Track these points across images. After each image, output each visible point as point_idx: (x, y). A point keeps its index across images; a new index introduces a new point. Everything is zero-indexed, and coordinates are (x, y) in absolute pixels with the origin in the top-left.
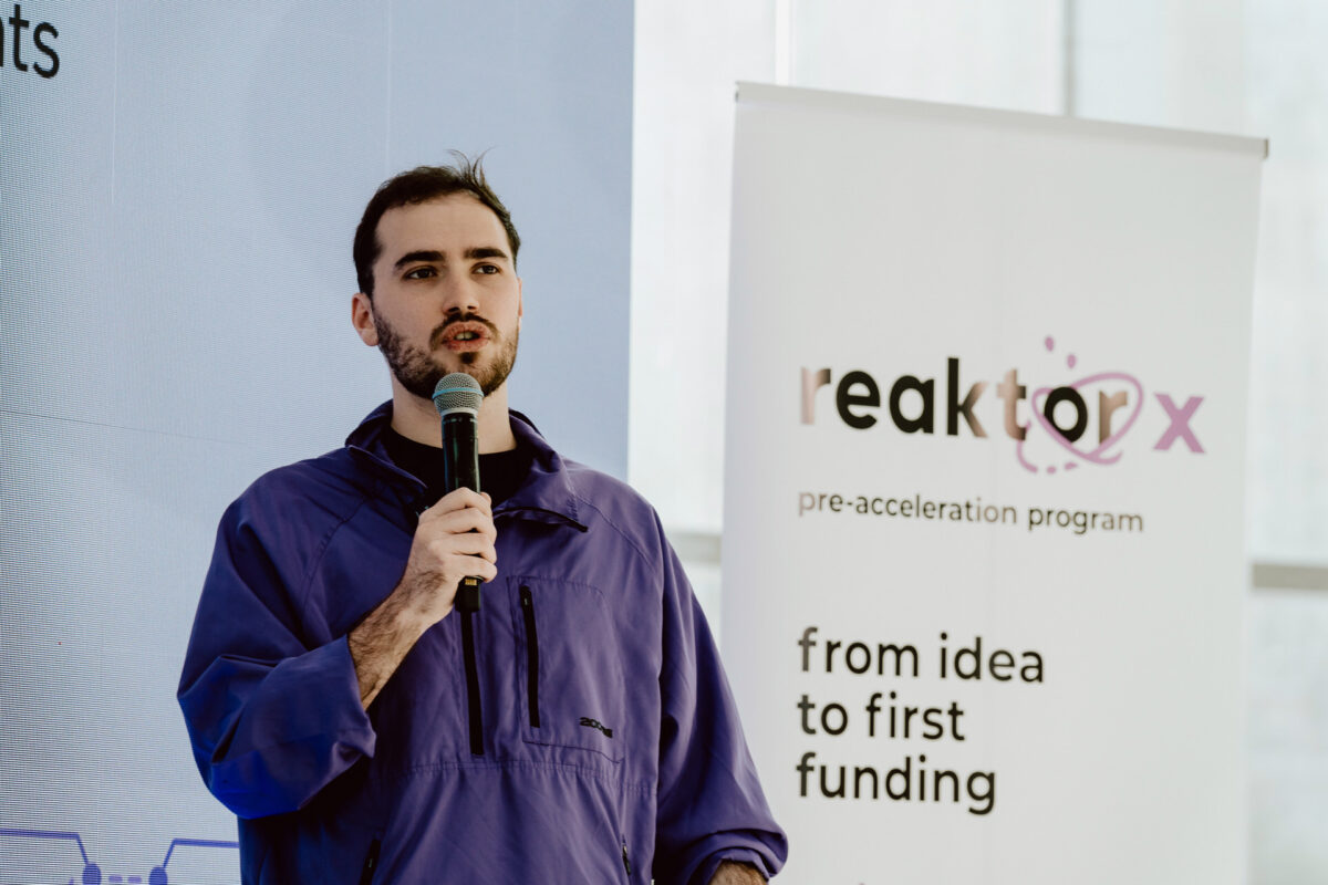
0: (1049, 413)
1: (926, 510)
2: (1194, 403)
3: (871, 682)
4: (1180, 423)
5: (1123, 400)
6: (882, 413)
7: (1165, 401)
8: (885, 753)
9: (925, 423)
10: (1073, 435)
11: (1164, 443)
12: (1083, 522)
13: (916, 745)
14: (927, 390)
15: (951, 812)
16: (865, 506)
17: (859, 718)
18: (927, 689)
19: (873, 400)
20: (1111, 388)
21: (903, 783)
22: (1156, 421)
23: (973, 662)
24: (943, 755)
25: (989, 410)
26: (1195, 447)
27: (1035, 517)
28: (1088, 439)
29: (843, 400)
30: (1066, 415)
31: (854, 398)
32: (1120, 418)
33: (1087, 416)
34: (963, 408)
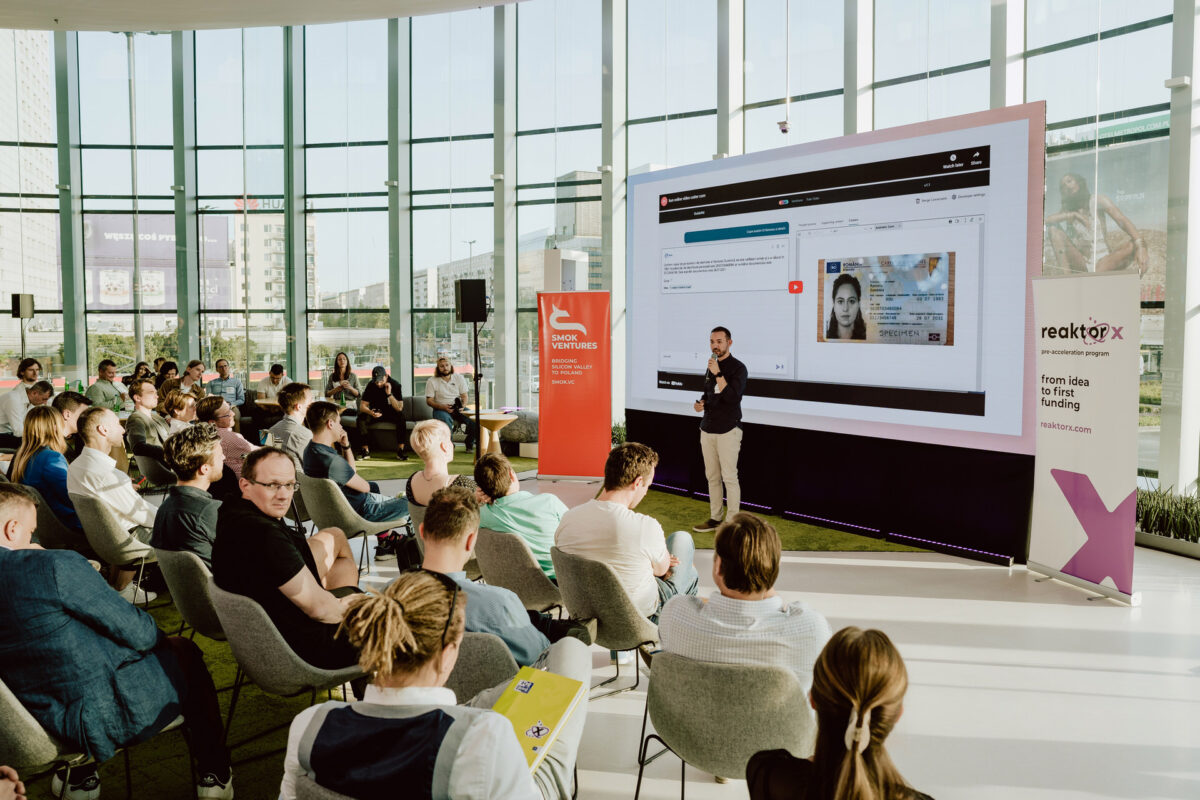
0: (1090, 333)
1: (1067, 353)
2: (1121, 328)
3: (1055, 385)
4: (1117, 333)
5: (1105, 329)
6: (1057, 335)
7: (1114, 328)
8: (1058, 398)
9: (1066, 336)
10: (1095, 337)
11: (1113, 338)
12: (1097, 354)
13: (1064, 397)
14: (1066, 330)
15: (1071, 410)
16: (1054, 352)
17: (1052, 392)
18: (1067, 387)
19: (1055, 332)
20: (1103, 327)
21: (1062, 404)
22: (1112, 333)
23: (1077, 382)
24: (1070, 399)
25: (1079, 333)
26: (1121, 338)
27: (1088, 354)
28: (1099, 338)
29: (1049, 333)
30: (1094, 333)
31: (1052, 332)
32: (1105, 332)
33: (1098, 332)
34: (1074, 333)
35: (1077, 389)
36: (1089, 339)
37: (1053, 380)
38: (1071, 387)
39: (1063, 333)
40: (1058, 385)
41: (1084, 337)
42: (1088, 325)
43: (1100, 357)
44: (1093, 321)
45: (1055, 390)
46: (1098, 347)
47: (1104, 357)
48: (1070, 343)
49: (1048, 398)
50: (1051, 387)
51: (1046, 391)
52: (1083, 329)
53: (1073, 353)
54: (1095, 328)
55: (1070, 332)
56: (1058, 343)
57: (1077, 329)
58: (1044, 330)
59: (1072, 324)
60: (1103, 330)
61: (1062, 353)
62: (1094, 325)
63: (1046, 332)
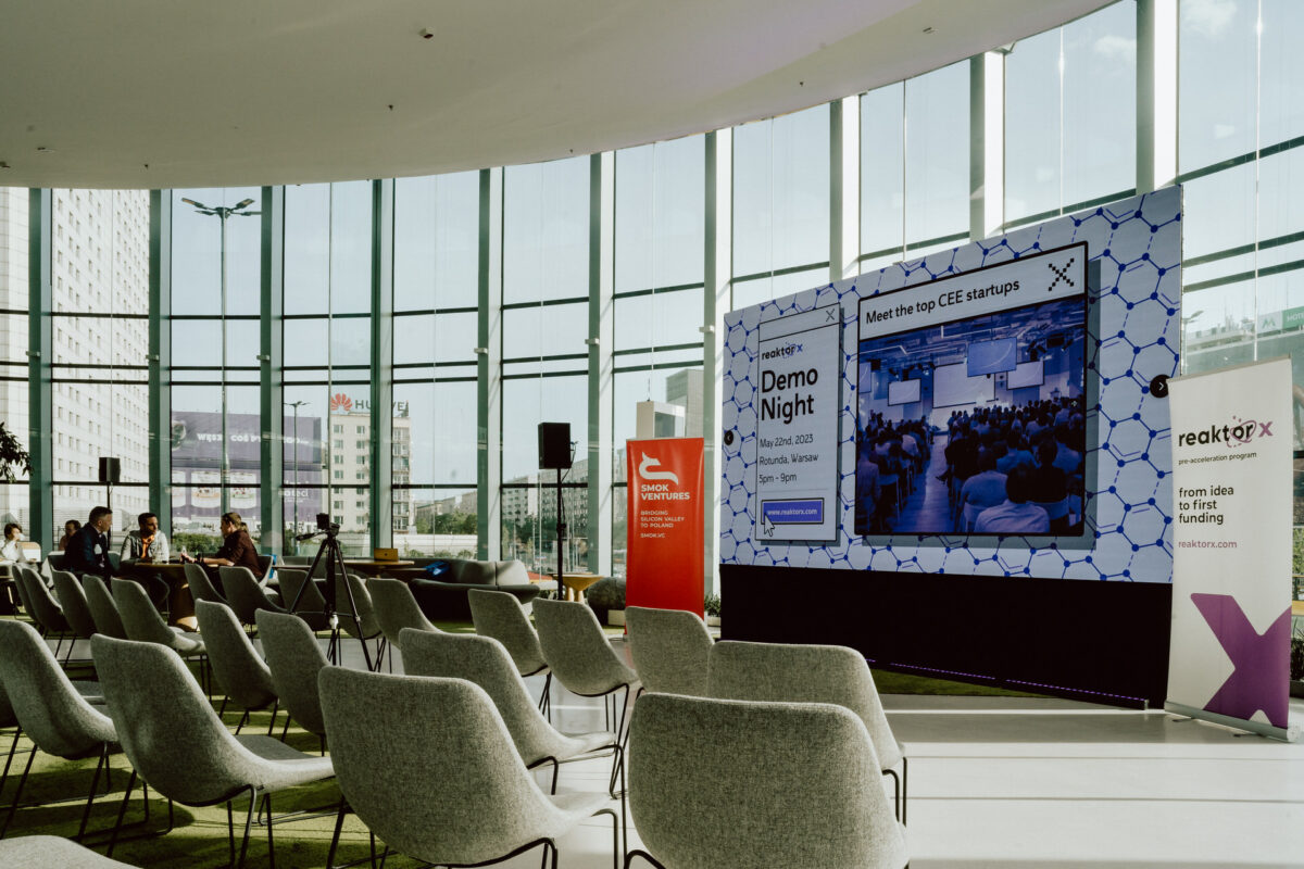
0: (1234, 434)
1: (1207, 460)
2: (1269, 424)
3: (1195, 498)
4: (1266, 429)
5: (1251, 426)
6: (1197, 441)
7: (1262, 425)
8: (1198, 513)
9: (1207, 441)
10: (1239, 438)
11: (1261, 435)
12: (1242, 457)
13: (1206, 510)
14: (1207, 434)
15: (1214, 524)
16: (1193, 461)
17: (1192, 506)
18: (1208, 498)
19: (1194, 438)
20: (1249, 425)
21: (1203, 519)
22: (1259, 430)
23: (1220, 491)
24: (1212, 512)
25: (1221, 435)
26: (1270, 434)
27: (1232, 457)
28: (1244, 437)
29: (1188, 440)
30: (1238, 433)
31: (1190, 439)
32: (1251, 431)
33: (1243, 432)
34: (1215, 436)
35: (1220, 499)
36: (1233, 441)
37: (1192, 493)
38: (1214, 498)
39: (1204, 438)
40: (1199, 497)
41: (1227, 439)
42: (1231, 426)
43: (1246, 459)
44: (1237, 419)
45: (1195, 504)
46: (1244, 448)
47: (1252, 459)
48: (1213, 449)
49: (1187, 514)
50: (1190, 500)
51: (1184, 506)
52: (1226, 430)
53: (1215, 459)
54: (1240, 428)
55: (1210, 436)
56: (1198, 450)
57: (1219, 431)
58: (1181, 437)
59: (1213, 427)
60: (1249, 428)
61: (1202, 460)
62: (1238, 424)
63: (1184, 440)
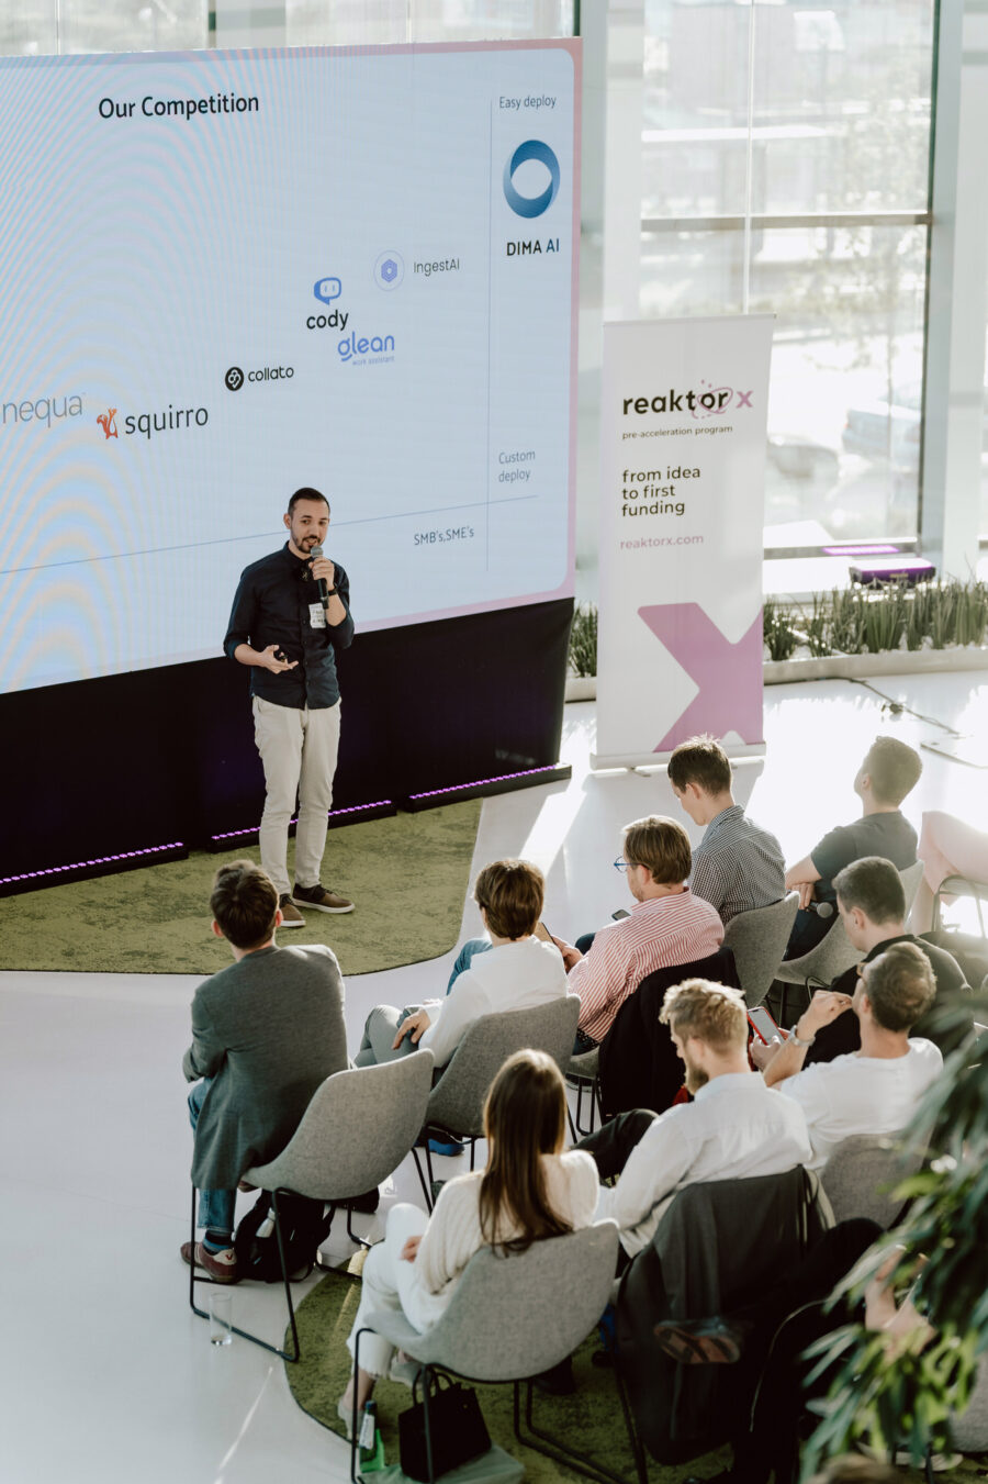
0: (702, 401)
1: (663, 433)
2: (749, 393)
3: (646, 483)
4: (745, 399)
5: (726, 395)
6: (649, 408)
7: (740, 394)
8: (650, 502)
9: (663, 409)
10: (710, 407)
11: (740, 406)
12: (713, 431)
13: (660, 498)
14: (664, 400)
15: (671, 516)
16: (644, 435)
17: (641, 493)
18: (664, 483)
19: (646, 405)
20: (722, 392)
21: (656, 509)
22: (737, 399)
23: (680, 473)
24: (669, 500)
25: (684, 403)
26: (749, 405)
27: (698, 431)
28: (716, 407)
29: (637, 406)
30: (708, 401)
31: (640, 406)
32: (725, 400)
33: (715, 400)
34: (675, 404)
35: (678, 483)
36: (700, 410)
37: (641, 476)
38: (672, 482)
39: (658, 405)
40: (651, 481)
41: (692, 408)
42: (698, 393)
43: (717, 434)
44: (707, 384)
45: (646, 490)
46: (715, 420)
47: (725, 433)
48: (670, 419)
49: (632, 504)
50: (639, 486)
51: (631, 494)
53: (675, 432)
54: (710, 395)
55: (669, 403)
56: (651, 419)
57: (680, 398)
58: (627, 403)
59: (672, 392)
60: (721, 397)
61: (656, 434)
62: (708, 391)
63: (631, 407)
